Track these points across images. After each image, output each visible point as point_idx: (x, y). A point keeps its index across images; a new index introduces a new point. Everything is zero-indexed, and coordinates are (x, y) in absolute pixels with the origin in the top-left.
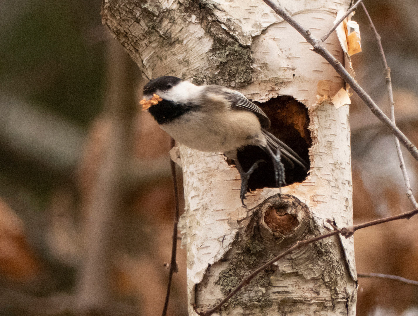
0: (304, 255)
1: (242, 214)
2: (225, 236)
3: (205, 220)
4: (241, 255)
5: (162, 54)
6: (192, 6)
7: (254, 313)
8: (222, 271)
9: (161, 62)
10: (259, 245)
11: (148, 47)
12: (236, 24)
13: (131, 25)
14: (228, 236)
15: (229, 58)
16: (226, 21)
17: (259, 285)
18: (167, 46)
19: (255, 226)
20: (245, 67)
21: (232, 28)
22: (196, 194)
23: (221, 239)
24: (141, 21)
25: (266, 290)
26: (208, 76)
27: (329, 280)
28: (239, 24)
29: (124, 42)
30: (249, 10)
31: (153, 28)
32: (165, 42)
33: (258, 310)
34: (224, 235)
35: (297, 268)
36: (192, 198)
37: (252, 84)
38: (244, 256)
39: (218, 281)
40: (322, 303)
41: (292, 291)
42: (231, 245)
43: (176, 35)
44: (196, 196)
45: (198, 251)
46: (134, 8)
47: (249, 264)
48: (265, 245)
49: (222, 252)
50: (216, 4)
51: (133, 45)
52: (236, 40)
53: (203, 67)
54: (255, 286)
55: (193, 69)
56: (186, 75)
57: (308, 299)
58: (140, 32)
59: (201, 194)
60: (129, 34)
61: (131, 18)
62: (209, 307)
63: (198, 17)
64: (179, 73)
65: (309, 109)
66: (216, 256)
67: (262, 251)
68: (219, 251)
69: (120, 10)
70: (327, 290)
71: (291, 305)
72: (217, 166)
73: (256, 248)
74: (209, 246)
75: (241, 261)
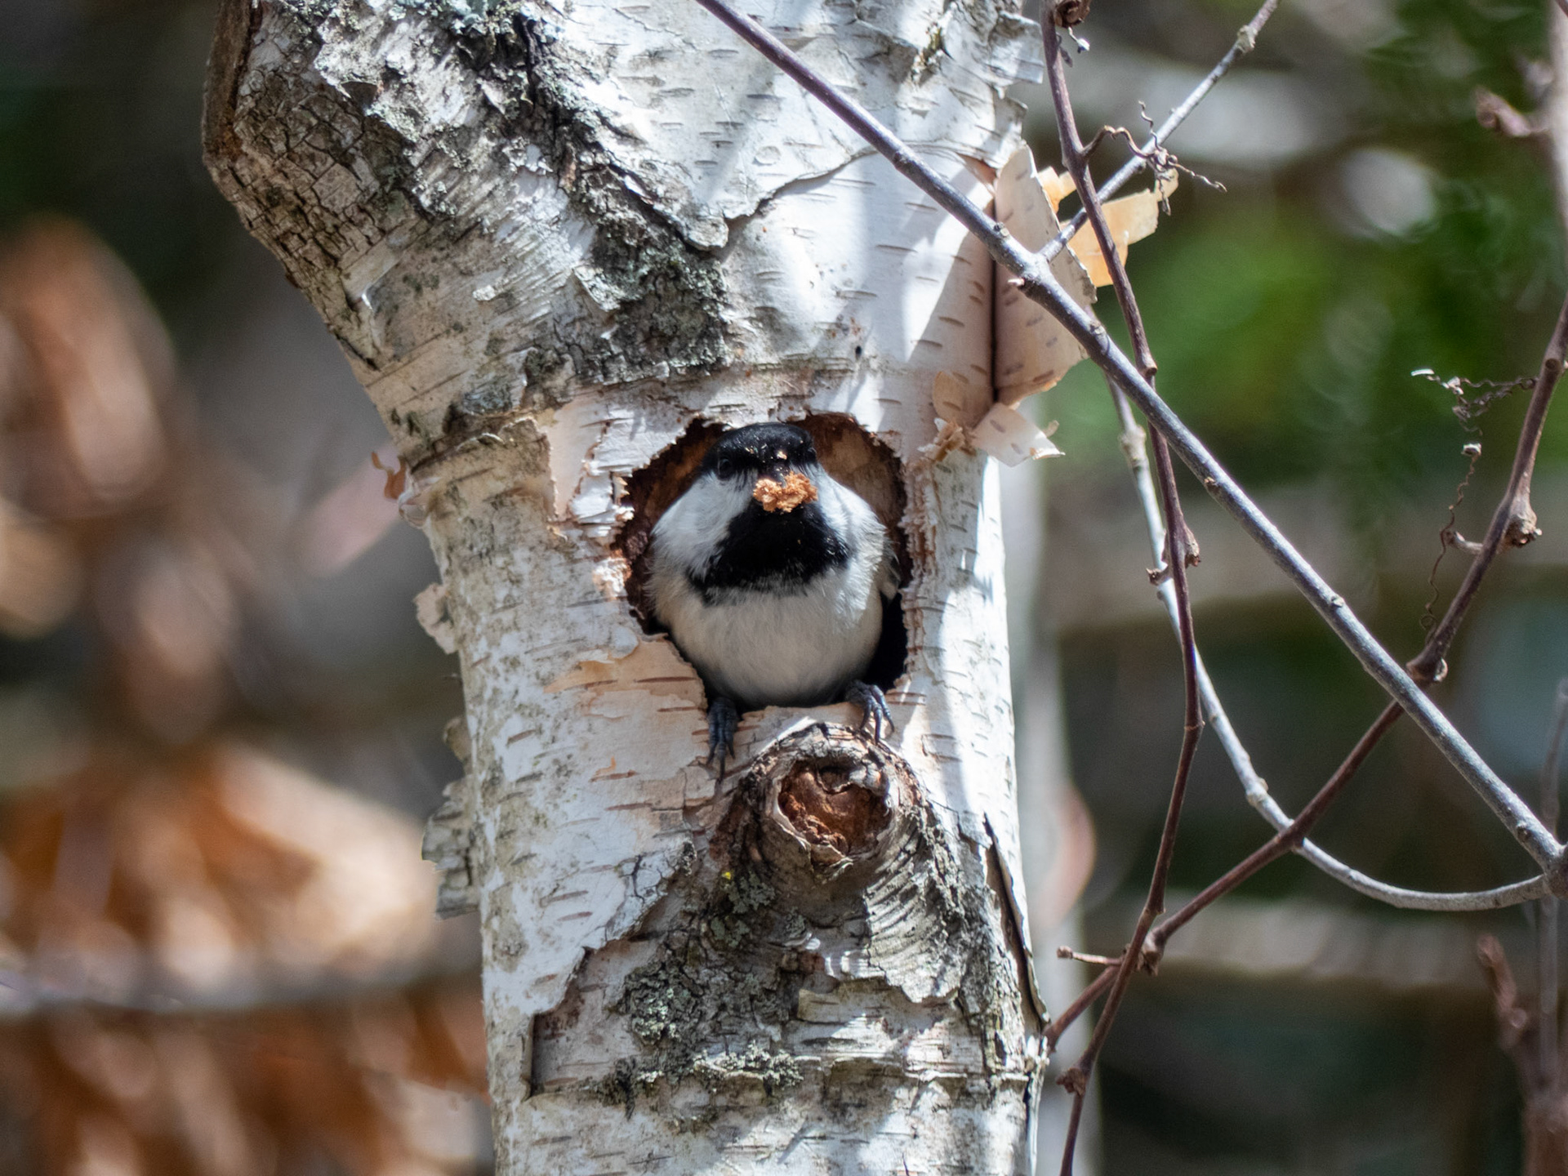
0: (902, 924)
1: (698, 788)
2: (640, 858)
3: (566, 807)
4: (700, 919)
5: (423, 270)
6: (530, 116)
7: (743, 1107)
8: (637, 969)
9: (416, 297)
10: (759, 888)
11: (375, 248)
12: (671, 177)
13: (322, 175)
14: (656, 857)
15: (651, 287)
16: (641, 166)
17: (758, 1018)
18: (443, 244)
19: (747, 826)
20: (702, 319)
21: (660, 190)
22: (531, 725)
23: (629, 868)
24: (359, 160)
25: (783, 1035)
26: (579, 346)
27: (978, 1010)
28: (682, 179)
29: (288, 233)
30: (713, 133)
31: (398, 184)
32: (437, 231)
33: (757, 1095)
34: (638, 853)
35: (883, 962)
36: (511, 740)
37: (723, 375)
38: (709, 923)
39: (620, 1003)
40: (959, 1080)
41: (867, 1038)
42: (664, 886)
43: (473, 209)
44: (530, 732)
45: (541, 910)
46: (335, 115)
47: (726, 948)
48: (777, 888)
49: (635, 910)
50: (605, 113)
51: (321, 242)
52: (675, 231)
53: (560, 317)
54: (746, 1019)
55: (526, 321)
56: (503, 341)
57: (917, 1068)
58: (351, 199)
59: (548, 725)
60: (313, 206)
61: (323, 151)
62: (587, 1088)
63: (547, 151)
64: (479, 333)
65: (904, 461)
66: (610, 924)
67: (767, 907)
68: (622, 904)
69: (291, 124)
70: (971, 1042)
71: (862, 1084)
72: (605, 634)
73: (749, 896)
74: (585, 892)
75: (698, 938)
